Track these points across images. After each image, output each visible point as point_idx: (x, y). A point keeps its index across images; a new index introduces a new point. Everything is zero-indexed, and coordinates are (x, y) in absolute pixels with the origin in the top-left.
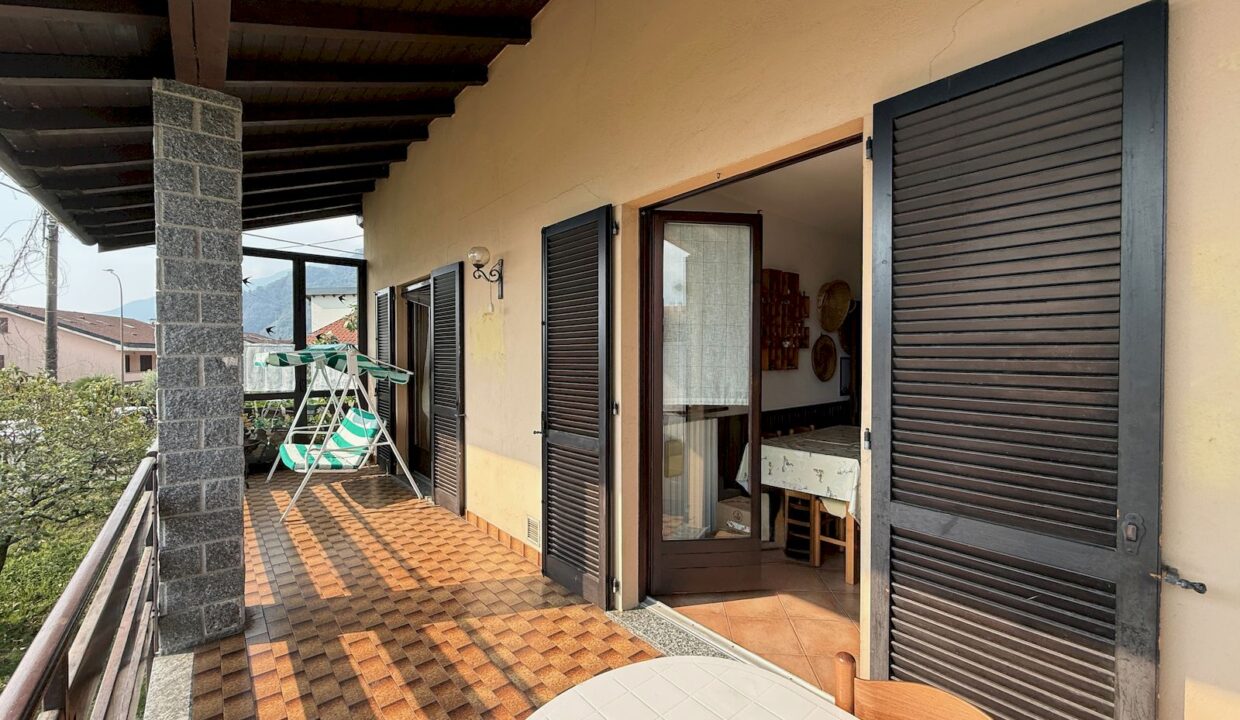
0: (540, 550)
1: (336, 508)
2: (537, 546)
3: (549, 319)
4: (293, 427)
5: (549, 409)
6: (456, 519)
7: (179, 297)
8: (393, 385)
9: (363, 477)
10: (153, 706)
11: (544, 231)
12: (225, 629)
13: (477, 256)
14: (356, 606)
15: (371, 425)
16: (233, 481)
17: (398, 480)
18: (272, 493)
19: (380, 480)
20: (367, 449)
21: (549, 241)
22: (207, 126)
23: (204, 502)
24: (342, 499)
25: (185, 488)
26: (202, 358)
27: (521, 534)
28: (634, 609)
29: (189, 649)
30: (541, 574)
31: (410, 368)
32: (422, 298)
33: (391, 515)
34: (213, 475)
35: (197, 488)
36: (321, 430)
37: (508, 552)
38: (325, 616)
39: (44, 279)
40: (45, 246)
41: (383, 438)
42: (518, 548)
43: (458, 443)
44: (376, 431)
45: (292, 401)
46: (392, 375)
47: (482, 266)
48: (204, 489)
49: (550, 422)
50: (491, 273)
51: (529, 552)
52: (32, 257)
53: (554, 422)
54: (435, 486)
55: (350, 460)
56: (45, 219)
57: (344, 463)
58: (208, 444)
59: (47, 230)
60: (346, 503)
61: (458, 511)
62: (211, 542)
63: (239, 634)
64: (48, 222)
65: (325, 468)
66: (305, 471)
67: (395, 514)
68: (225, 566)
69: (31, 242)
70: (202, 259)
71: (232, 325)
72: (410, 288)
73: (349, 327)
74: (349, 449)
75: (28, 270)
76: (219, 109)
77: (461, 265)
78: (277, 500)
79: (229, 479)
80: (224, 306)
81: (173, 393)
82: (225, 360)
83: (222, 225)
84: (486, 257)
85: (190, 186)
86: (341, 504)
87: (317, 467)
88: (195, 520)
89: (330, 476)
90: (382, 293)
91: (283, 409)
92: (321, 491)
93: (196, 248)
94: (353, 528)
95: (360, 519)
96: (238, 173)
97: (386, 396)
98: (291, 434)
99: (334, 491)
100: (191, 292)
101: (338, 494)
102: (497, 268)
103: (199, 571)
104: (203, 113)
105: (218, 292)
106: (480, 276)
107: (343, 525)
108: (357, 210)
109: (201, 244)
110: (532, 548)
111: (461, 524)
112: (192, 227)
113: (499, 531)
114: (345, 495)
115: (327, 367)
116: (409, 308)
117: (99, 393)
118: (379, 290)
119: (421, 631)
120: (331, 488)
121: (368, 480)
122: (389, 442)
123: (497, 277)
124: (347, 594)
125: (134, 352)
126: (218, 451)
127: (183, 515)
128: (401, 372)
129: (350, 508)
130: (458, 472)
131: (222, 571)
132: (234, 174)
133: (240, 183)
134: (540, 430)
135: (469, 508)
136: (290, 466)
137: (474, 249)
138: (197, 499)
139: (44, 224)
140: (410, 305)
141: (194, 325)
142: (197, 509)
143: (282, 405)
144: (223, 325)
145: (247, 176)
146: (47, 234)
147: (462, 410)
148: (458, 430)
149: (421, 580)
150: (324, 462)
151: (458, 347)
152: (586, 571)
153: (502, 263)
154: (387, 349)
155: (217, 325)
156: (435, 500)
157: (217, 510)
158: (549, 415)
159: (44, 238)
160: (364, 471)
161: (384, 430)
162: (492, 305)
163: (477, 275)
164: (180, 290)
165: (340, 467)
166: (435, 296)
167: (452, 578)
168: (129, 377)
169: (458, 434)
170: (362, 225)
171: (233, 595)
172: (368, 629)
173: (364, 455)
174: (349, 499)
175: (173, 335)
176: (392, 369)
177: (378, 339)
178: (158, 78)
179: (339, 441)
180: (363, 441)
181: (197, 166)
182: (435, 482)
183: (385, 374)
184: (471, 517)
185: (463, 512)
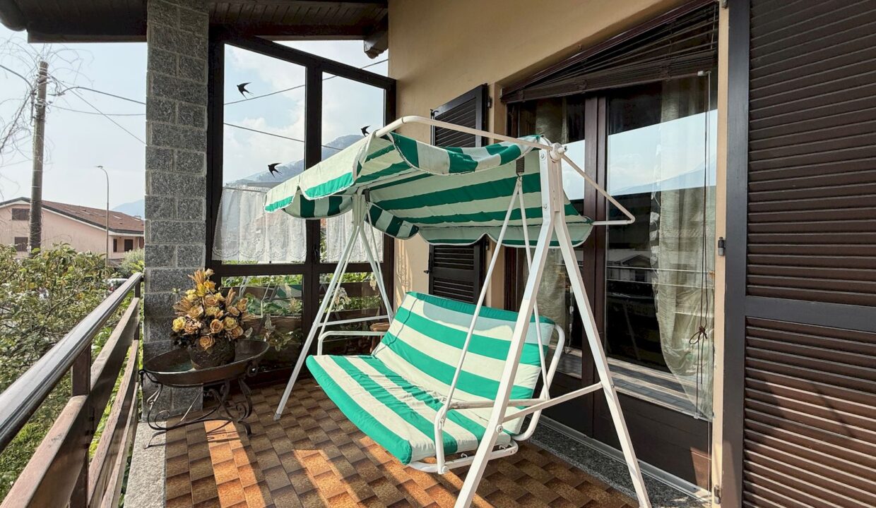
39: (31, 156)
40: (33, 124)
52: (20, 134)
56: (33, 99)
59: (35, 110)
64: (36, 102)
69: (20, 120)
75: (17, 148)
125: (120, 237)
139: (32, 103)
146: (35, 113)
159: (32, 117)
168: (115, 255)
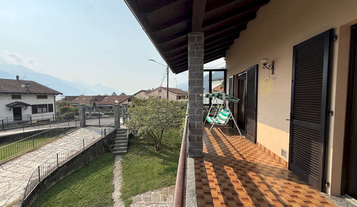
0: (288, 161)
1: (219, 134)
2: (286, 159)
3: (295, 79)
4: (209, 113)
5: (294, 112)
6: (253, 144)
7: (192, 81)
8: (233, 103)
9: (225, 127)
10: (188, 167)
11: (294, 47)
12: (199, 156)
13: (264, 61)
14: (227, 160)
15: (228, 113)
16: (201, 123)
17: (234, 130)
18: (205, 128)
19: (229, 129)
20: (227, 120)
21: (296, 50)
22: (198, 41)
23: (196, 126)
24: (220, 132)
25: (193, 123)
26: (196, 94)
27: (279, 154)
28: (338, 196)
29: (193, 158)
30: (288, 169)
31: (239, 98)
32: (243, 77)
33: (233, 138)
34: (198, 121)
35: (195, 123)
36: (216, 114)
37: (273, 158)
38: (219, 160)
41: (231, 117)
42: (276, 158)
43: (254, 121)
44: (229, 115)
45: (208, 106)
46: (234, 100)
47: (266, 64)
48: (196, 124)
49: (294, 116)
50: (269, 66)
51: (282, 160)
52: (165, 78)
53: (295, 117)
54: (246, 133)
55: (223, 122)
57: (221, 123)
58: (197, 114)
60: (221, 133)
61: (254, 141)
62: (197, 136)
63: (202, 158)
65: (217, 123)
66: (212, 123)
67: (234, 139)
68: (199, 142)
70: (196, 72)
71: (202, 87)
72: (239, 75)
73: (220, 88)
74: (222, 119)
76: (200, 36)
77: (257, 65)
78: (206, 130)
79: (200, 122)
80: (200, 82)
81: (191, 102)
82: (200, 95)
83: (200, 64)
84: (268, 61)
85: (194, 55)
86: (220, 133)
87: (215, 123)
88: (194, 130)
89: (217, 126)
90: (231, 77)
91: (207, 108)
92: (215, 129)
93: (195, 69)
94: (224, 140)
95: (225, 138)
96: (203, 50)
97: (231, 106)
98: (208, 114)
99: (218, 130)
100: (194, 80)
101: (219, 131)
102: (272, 64)
103: (195, 141)
104: (197, 38)
105: (199, 79)
106: (265, 68)
107: (221, 138)
108: (224, 56)
109: (196, 68)
110: (283, 159)
111: (255, 146)
112: (194, 65)
113: (269, 150)
114: (221, 131)
115: (217, 98)
116: (239, 81)
117: (175, 103)
118: (230, 77)
119: (246, 173)
120: (217, 129)
121: (226, 128)
122: (233, 118)
123: (271, 67)
124: (224, 156)
125: (178, 95)
126: (199, 115)
127: (193, 129)
128: (236, 99)
129: (223, 135)
130: (254, 130)
131: (199, 143)
132: (202, 51)
133: (203, 53)
134: (290, 119)
135: (258, 141)
136: (209, 122)
137: (263, 59)
138: (195, 125)
140: (239, 80)
141: (195, 87)
142: (195, 128)
143: (207, 107)
144: (200, 87)
145: (205, 51)
147: (256, 111)
148: (255, 117)
149: (244, 158)
150: (216, 122)
151: (255, 91)
152: (311, 174)
153: (273, 62)
154: (232, 93)
155: (198, 87)
156: (246, 137)
157: (198, 129)
158: (294, 114)
160: (225, 126)
161: (231, 115)
162: (270, 77)
163: (264, 67)
164: (192, 79)
165: (220, 124)
166: (248, 76)
167: (253, 161)
168: (178, 101)
169: (255, 118)
170: (225, 60)
171: (201, 149)
172: (231, 167)
173: (226, 121)
174: (222, 132)
175: (191, 89)
176: (233, 98)
177: (229, 90)
178: (189, 33)
179: (220, 117)
180: (226, 118)
181: (195, 51)
182: (246, 132)
183: (232, 100)
184: (258, 144)
185: (255, 142)
